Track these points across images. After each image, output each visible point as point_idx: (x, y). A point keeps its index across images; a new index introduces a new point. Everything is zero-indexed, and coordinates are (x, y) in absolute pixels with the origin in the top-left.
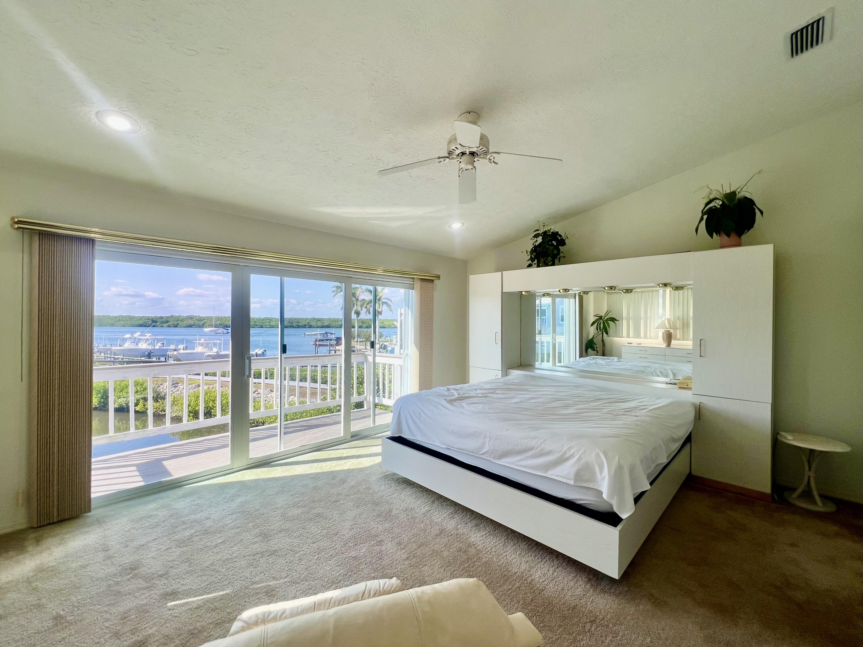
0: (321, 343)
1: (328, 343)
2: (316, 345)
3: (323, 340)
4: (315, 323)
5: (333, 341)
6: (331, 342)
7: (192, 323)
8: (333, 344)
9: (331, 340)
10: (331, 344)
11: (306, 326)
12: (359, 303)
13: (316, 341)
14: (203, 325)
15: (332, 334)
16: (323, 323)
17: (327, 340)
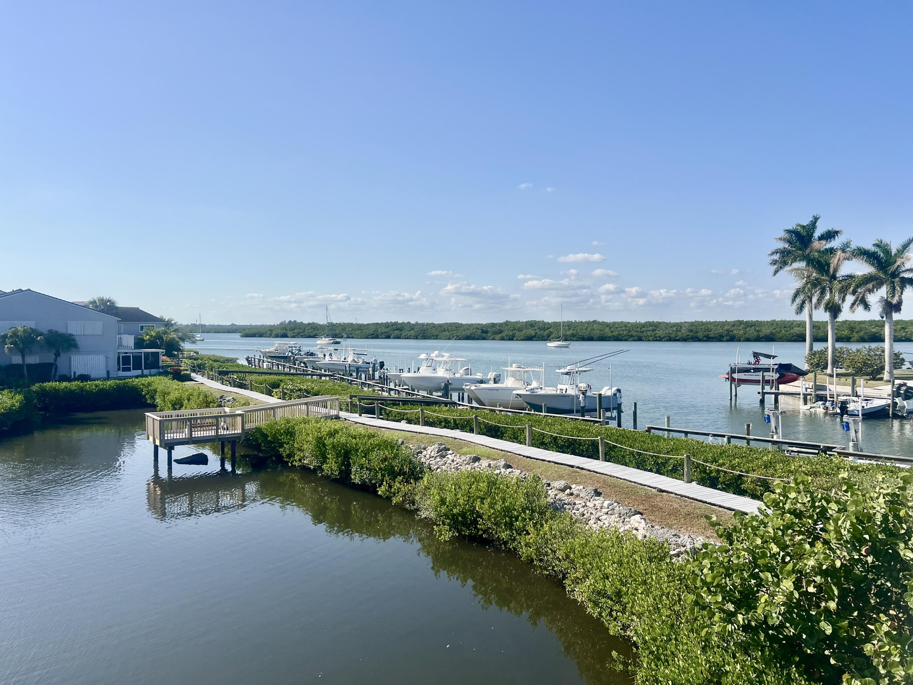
0: (742, 376)
1: (758, 376)
2: (733, 380)
3: (747, 371)
4: (742, 332)
5: (771, 373)
6: (765, 374)
7: (533, 333)
8: (771, 378)
9: (767, 370)
10: (766, 378)
11: (723, 337)
12: (837, 285)
13: (733, 371)
14: (549, 336)
15: (768, 356)
16: (758, 331)
17: (756, 370)
